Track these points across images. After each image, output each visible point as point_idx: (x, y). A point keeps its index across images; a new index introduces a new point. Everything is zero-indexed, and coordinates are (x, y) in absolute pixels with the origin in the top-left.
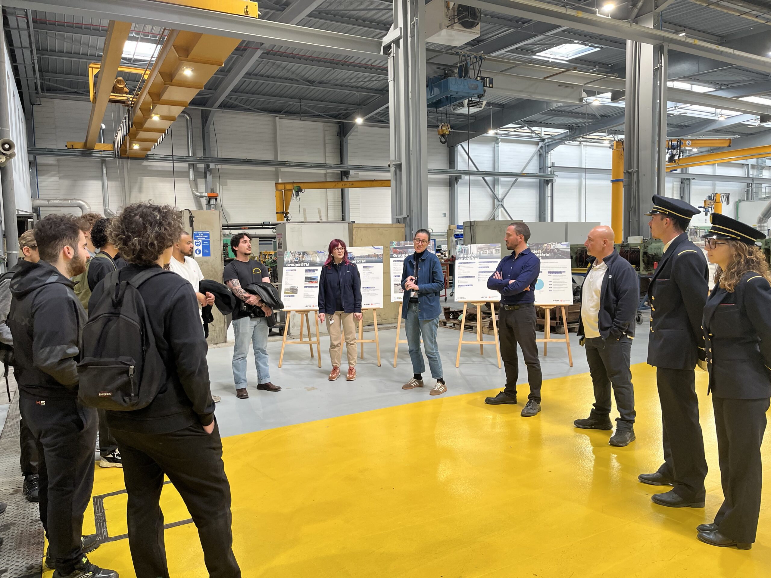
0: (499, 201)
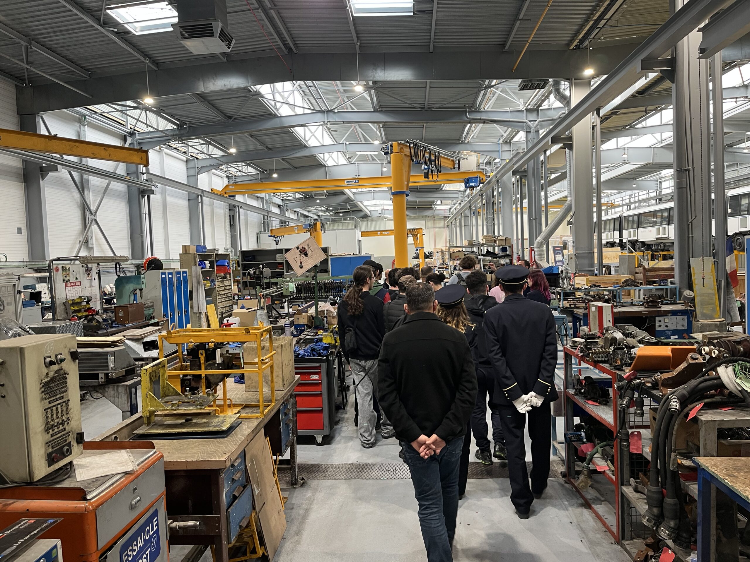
0: (92, 214)
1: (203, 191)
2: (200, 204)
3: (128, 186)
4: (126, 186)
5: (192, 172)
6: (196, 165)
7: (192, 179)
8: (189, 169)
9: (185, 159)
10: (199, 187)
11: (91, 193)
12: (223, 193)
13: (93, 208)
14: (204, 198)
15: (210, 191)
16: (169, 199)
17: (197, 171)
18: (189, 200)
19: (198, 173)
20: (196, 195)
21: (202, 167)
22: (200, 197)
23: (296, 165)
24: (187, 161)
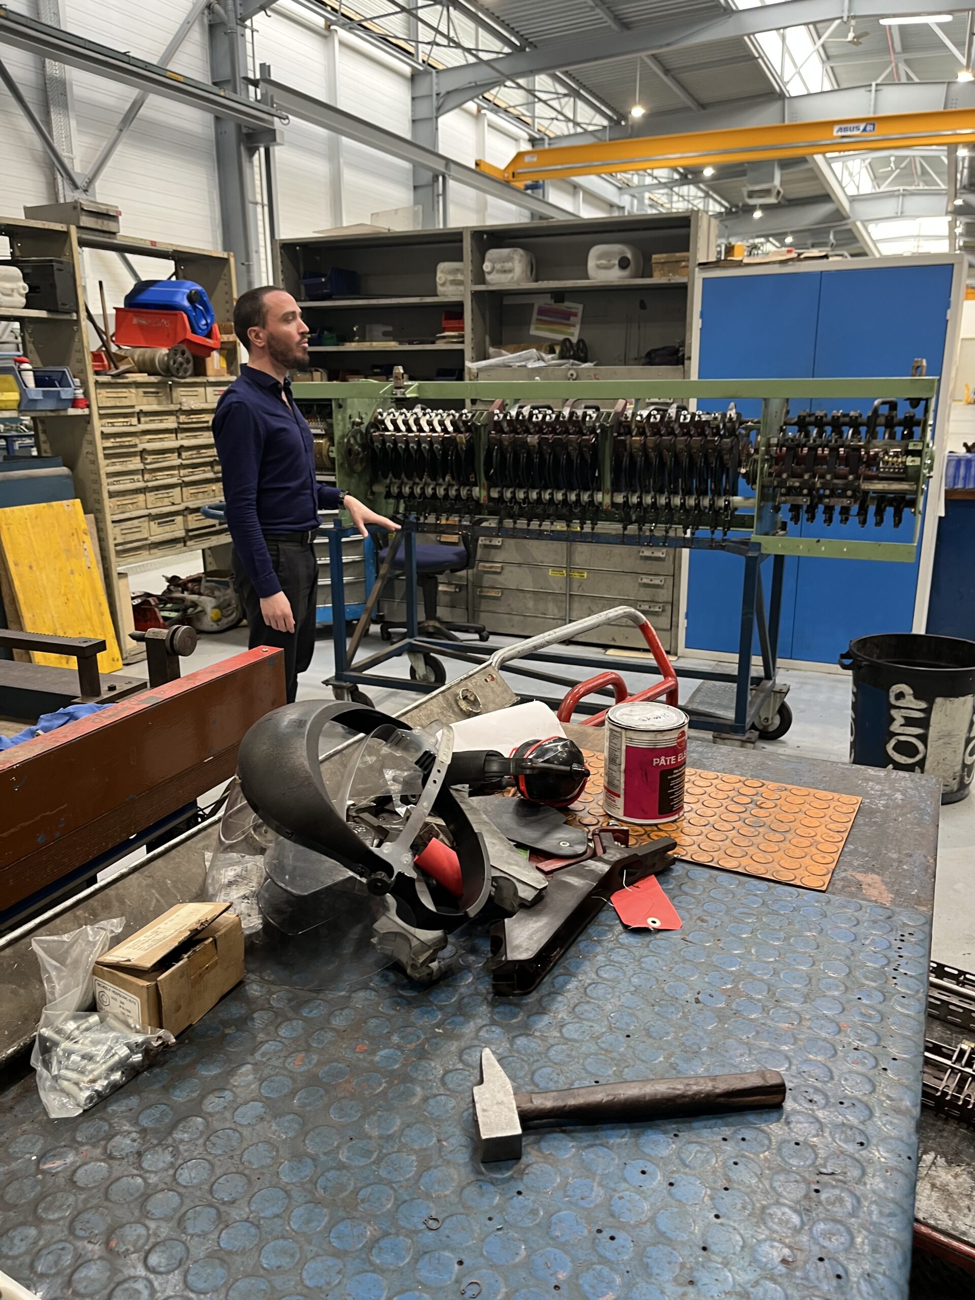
1: (448, 161)
2: (441, 198)
3: (217, 119)
4: (210, 117)
5: (425, 109)
6: (435, 88)
7: (424, 128)
8: (417, 102)
9: (407, 70)
10: (441, 152)
11: (73, 123)
12: (508, 175)
13: (79, 167)
14: (451, 183)
15: (473, 166)
16: (348, 176)
17: (435, 103)
18: (415, 188)
19: (440, 111)
20: (430, 175)
21: (448, 93)
22: (441, 179)
23: (705, 96)
24: (414, 78)
